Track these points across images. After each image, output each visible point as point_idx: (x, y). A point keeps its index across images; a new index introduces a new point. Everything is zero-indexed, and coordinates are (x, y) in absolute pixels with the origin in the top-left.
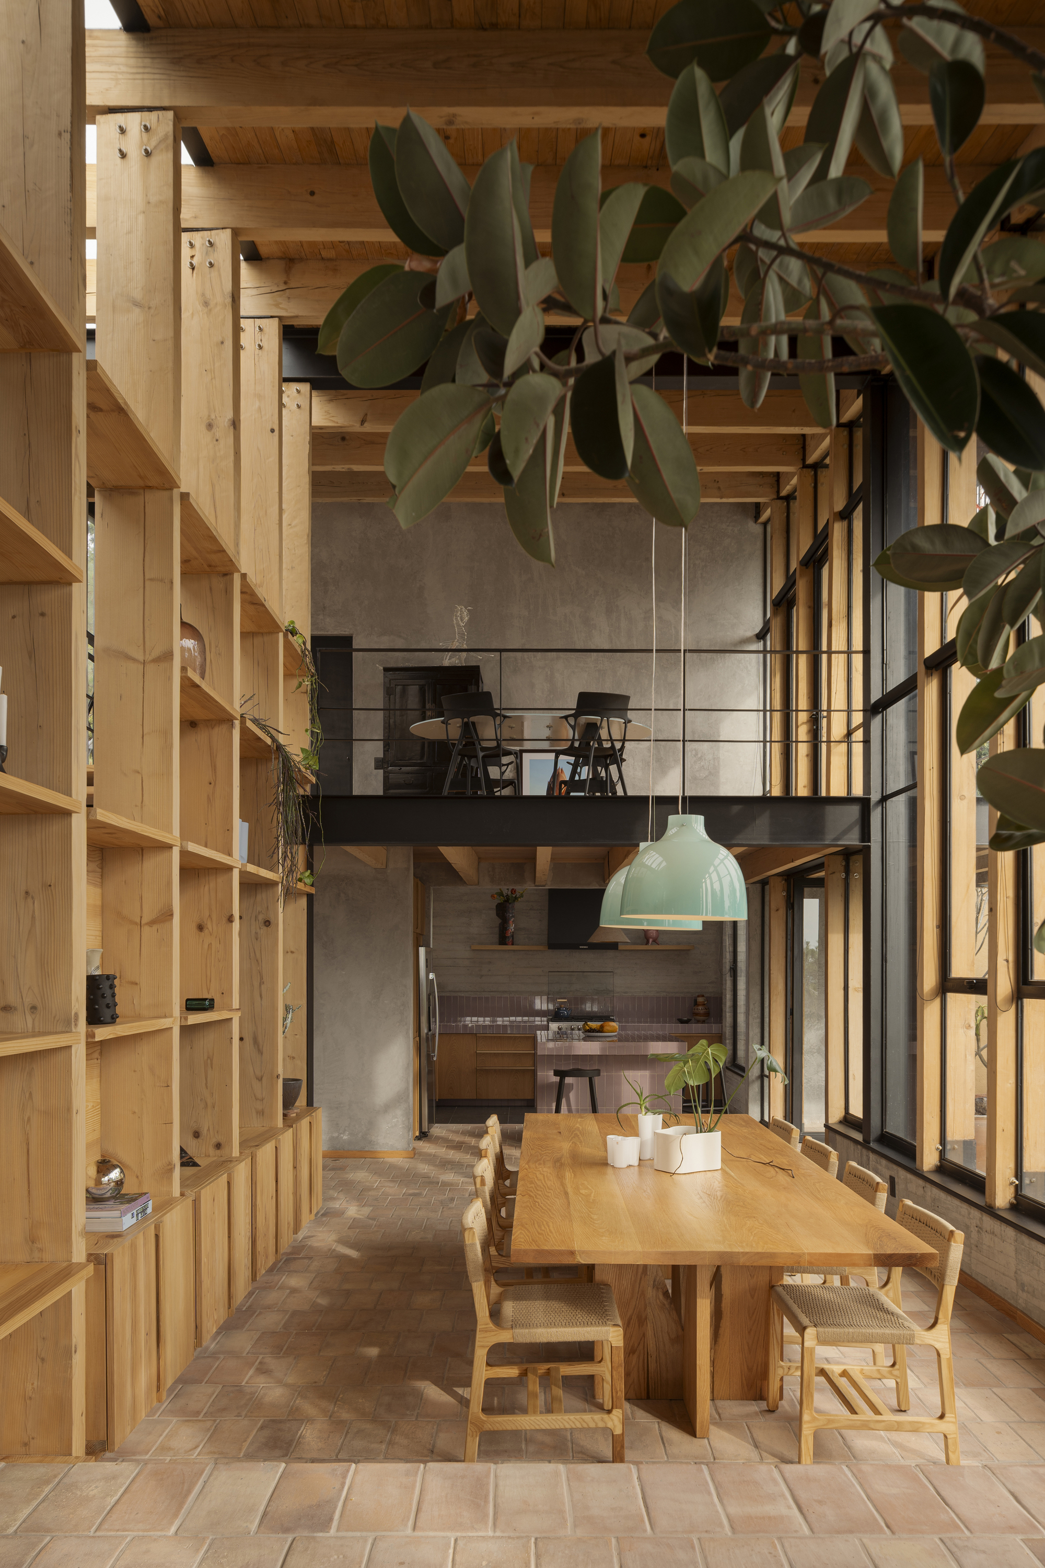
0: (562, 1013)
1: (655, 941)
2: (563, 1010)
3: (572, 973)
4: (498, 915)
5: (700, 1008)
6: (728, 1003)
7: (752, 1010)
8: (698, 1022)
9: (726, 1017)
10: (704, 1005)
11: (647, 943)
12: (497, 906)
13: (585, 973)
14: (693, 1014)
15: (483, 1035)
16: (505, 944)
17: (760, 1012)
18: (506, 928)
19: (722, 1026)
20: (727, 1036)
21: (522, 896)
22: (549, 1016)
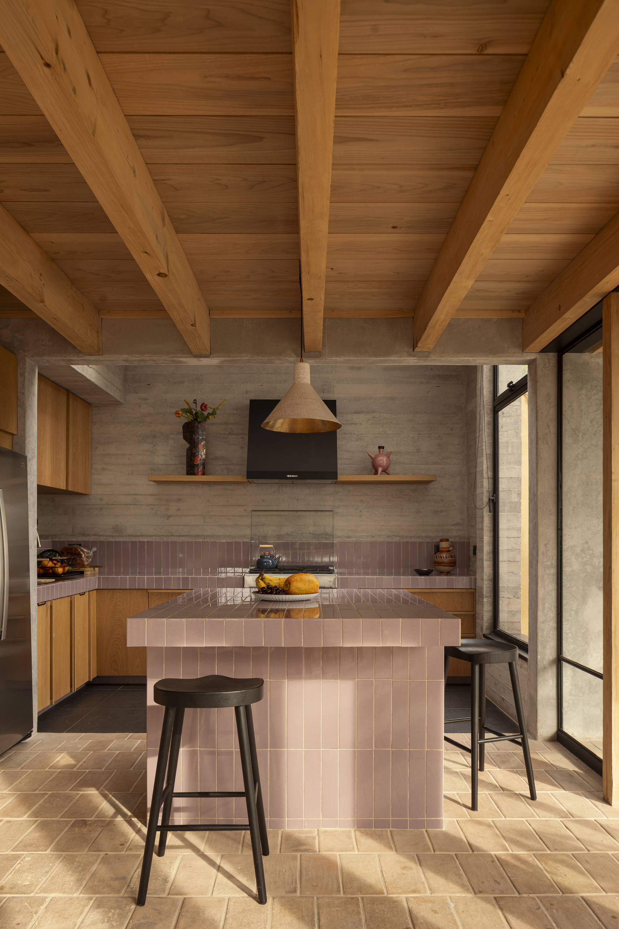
0: (266, 562)
1: (385, 471)
2: (267, 558)
3: (282, 513)
4: (185, 438)
5: (444, 555)
6: (487, 548)
7: (543, 554)
8: (441, 573)
9: (482, 567)
10: (449, 551)
11: (376, 473)
12: (184, 427)
13: (299, 513)
14: (435, 563)
15: (156, 591)
16: (194, 474)
17: (555, 558)
18: (195, 454)
19: (476, 579)
20: (484, 593)
21: (214, 413)
22: (251, 566)
